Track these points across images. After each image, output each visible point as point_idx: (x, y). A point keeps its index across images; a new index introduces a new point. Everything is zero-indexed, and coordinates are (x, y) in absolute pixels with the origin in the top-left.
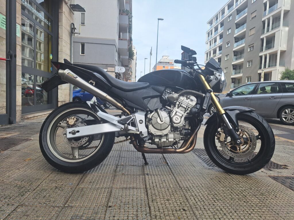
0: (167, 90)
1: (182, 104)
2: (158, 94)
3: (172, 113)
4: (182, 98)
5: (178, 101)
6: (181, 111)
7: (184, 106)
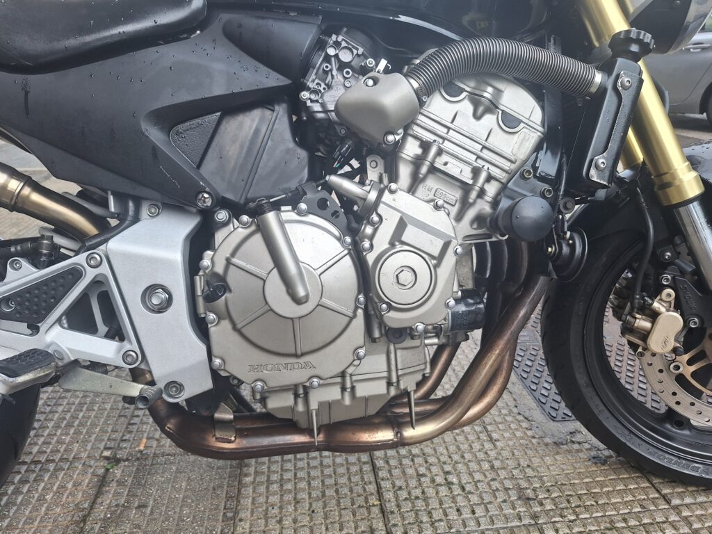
0: (337, 45)
1: (445, 158)
2: (272, 80)
3: (369, 230)
4: (439, 106)
5: (417, 130)
6: (437, 207)
7: (454, 168)
